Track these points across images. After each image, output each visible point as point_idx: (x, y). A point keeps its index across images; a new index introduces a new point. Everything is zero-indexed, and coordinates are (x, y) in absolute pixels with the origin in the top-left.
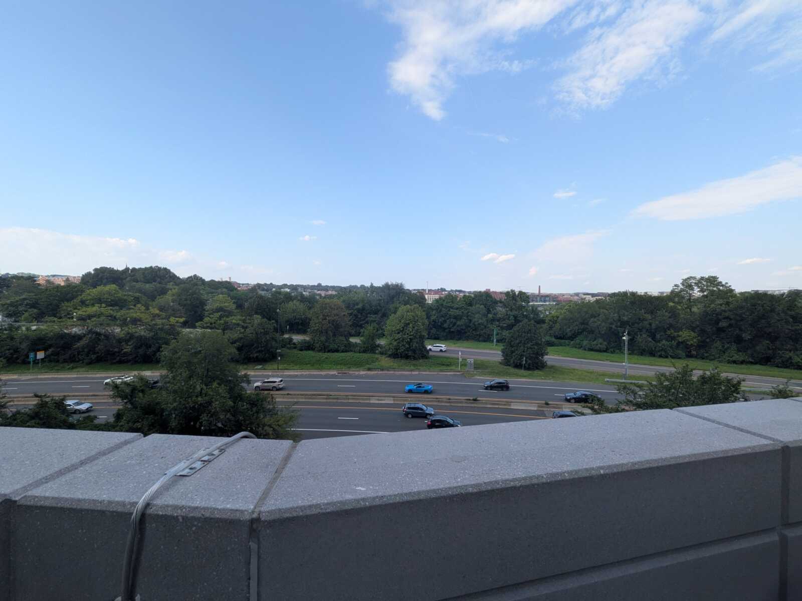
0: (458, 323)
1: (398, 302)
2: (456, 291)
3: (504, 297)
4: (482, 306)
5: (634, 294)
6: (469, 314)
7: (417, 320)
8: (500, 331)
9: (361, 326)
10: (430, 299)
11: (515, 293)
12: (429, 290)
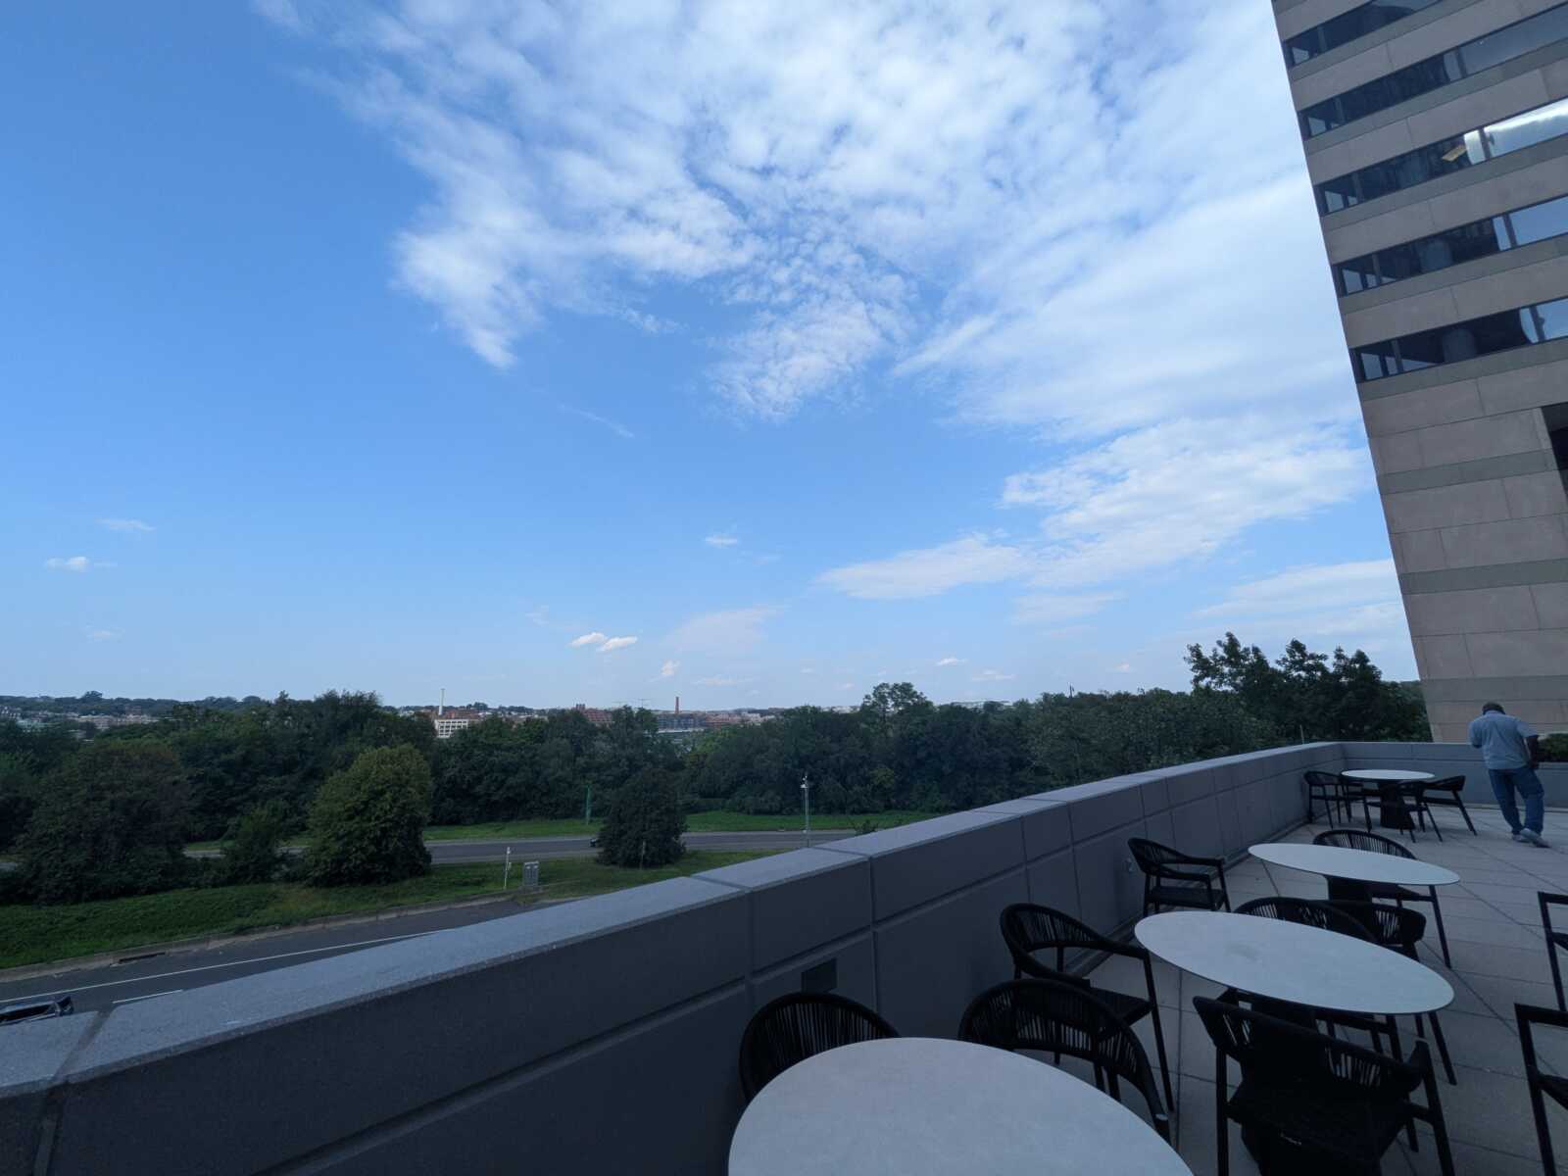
0: (511, 781)
1: (359, 739)
2: (512, 709)
3: (609, 721)
4: (565, 740)
5: (815, 711)
6: (537, 758)
7: (407, 782)
8: (600, 792)
9: (231, 811)
10: (444, 729)
11: (632, 712)
12: (445, 709)
